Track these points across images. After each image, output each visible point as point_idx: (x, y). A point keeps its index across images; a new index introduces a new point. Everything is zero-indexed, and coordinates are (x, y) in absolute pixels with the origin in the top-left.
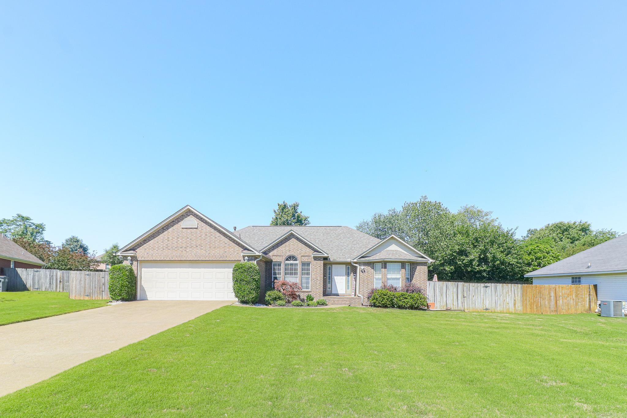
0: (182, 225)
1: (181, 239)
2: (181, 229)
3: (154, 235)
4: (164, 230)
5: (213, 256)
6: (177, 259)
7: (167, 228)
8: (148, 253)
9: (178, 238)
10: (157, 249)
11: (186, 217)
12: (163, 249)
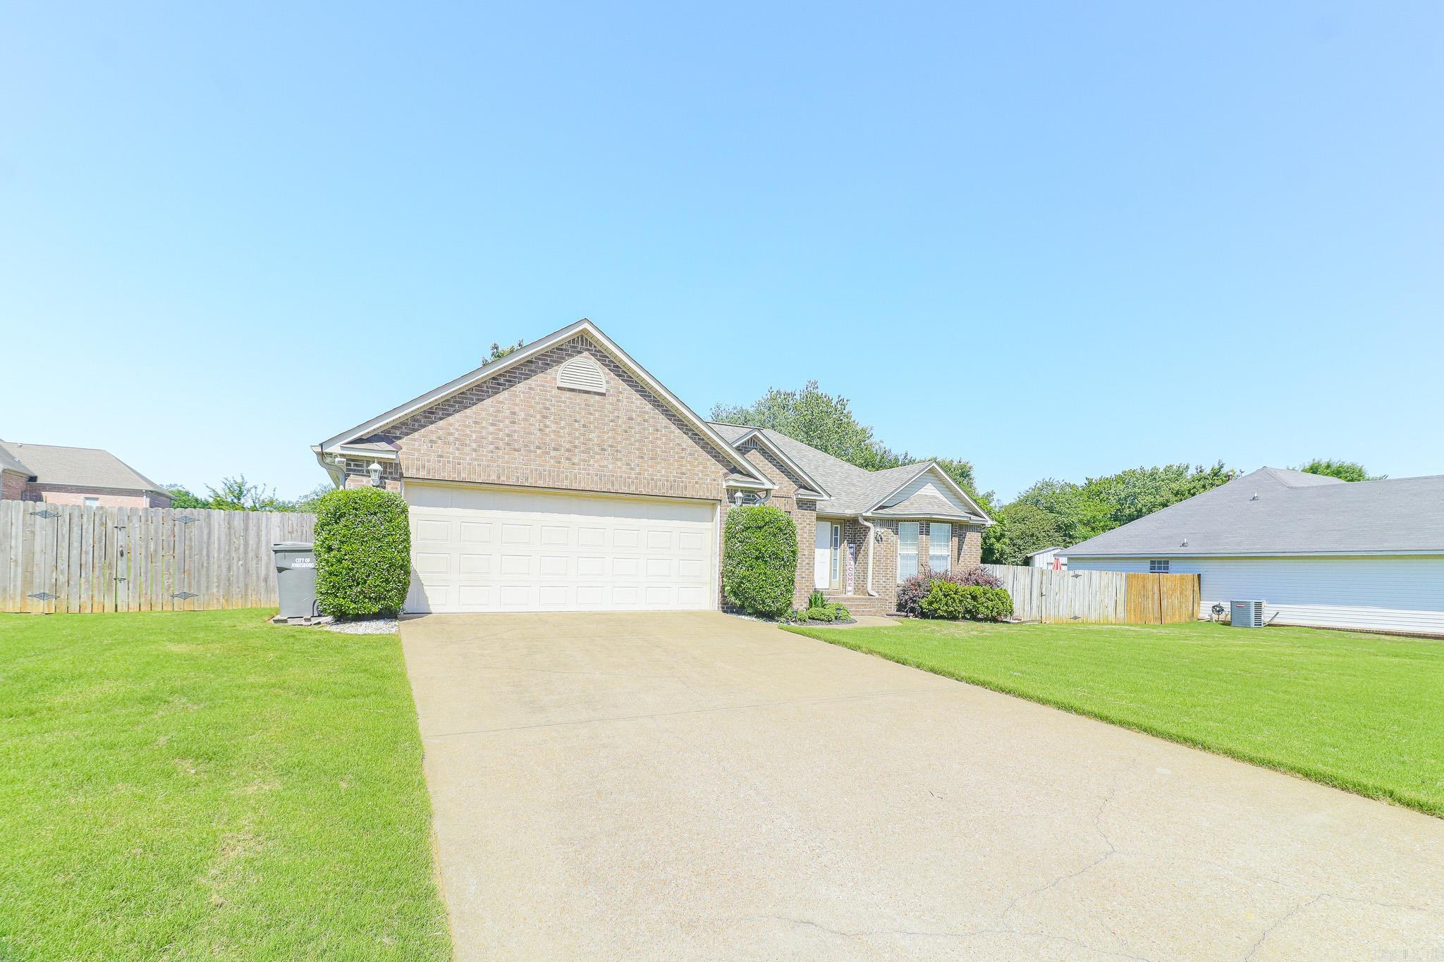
0: (558, 377)
1: (556, 423)
2: (555, 391)
3: (466, 398)
4: (499, 384)
5: (649, 483)
6: (540, 483)
7: (510, 381)
8: (441, 456)
9: (546, 417)
10: (474, 445)
11: (571, 356)
12: (497, 448)
